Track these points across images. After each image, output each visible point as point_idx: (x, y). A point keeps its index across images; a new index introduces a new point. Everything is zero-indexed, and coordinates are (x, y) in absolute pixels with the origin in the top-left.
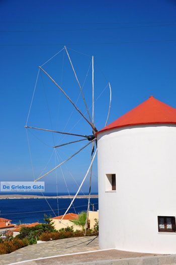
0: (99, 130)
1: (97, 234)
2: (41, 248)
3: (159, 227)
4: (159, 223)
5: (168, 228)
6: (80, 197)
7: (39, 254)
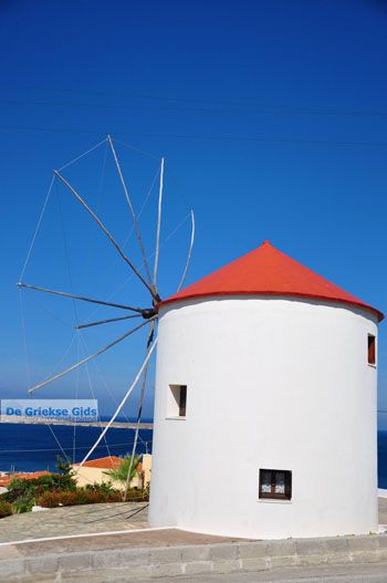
0: (163, 298)
1: (147, 499)
2: (37, 520)
3: (260, 489)
4: (262, 482)
5: (277, 491)
6: (119, 426)
7: (28, 533)
